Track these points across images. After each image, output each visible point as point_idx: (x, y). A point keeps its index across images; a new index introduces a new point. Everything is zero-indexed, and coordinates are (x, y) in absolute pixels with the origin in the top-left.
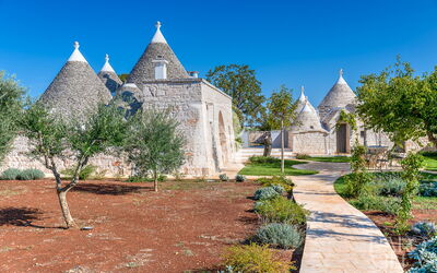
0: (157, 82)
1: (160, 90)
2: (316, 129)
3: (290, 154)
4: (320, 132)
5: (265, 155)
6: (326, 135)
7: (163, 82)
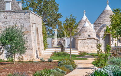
0: (7, 12)
1: (9, 16)
2: (92, 37)
3: (77, 51)
4: (94, 39)
5: (62, 51)
6: (98, 41)
7: (10, 12)
